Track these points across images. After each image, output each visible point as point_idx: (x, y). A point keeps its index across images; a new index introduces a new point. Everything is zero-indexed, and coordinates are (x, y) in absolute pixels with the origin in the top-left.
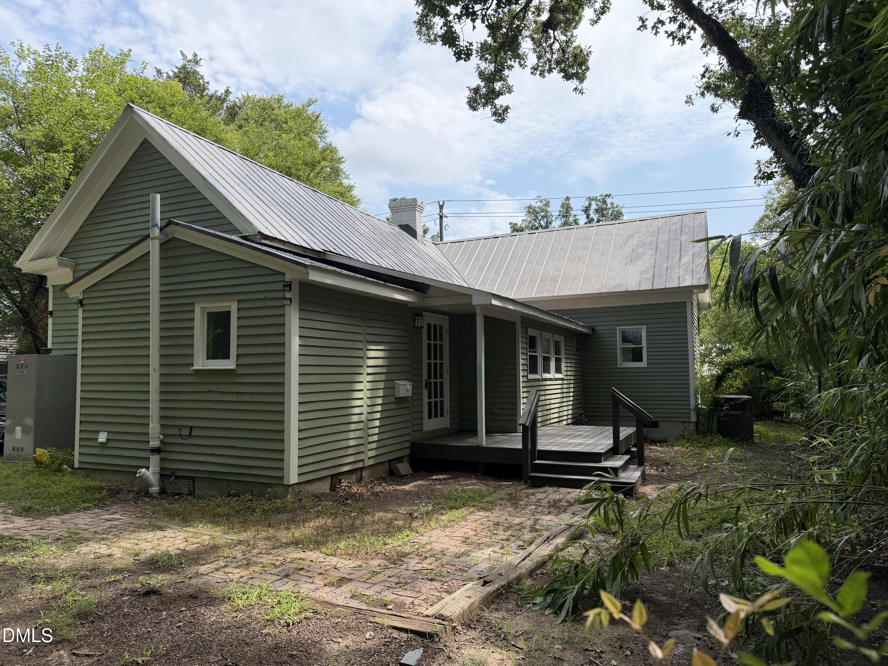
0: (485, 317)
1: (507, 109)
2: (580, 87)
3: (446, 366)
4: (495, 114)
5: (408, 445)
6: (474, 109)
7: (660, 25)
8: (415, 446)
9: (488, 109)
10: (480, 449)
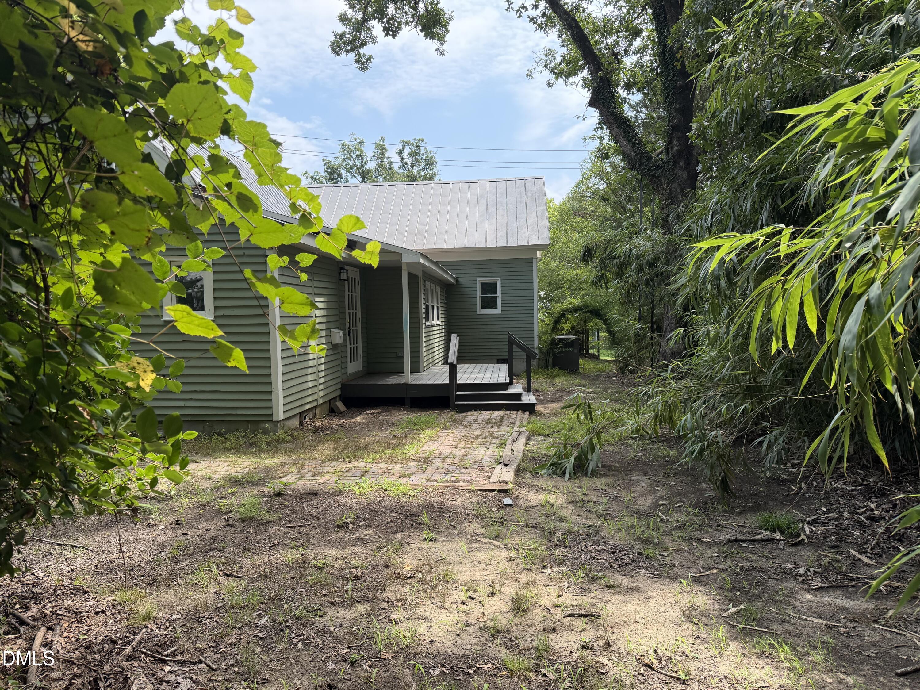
0: (409, 274)
1: (369, 59)
2: (441, 49)
3: (359, 315)
4: (357, 61)
5: (339, 386)
6: (337, 54)
7: (523, 11)
8: (344, 387)
9: (352, 55)
10: (407, 386)
